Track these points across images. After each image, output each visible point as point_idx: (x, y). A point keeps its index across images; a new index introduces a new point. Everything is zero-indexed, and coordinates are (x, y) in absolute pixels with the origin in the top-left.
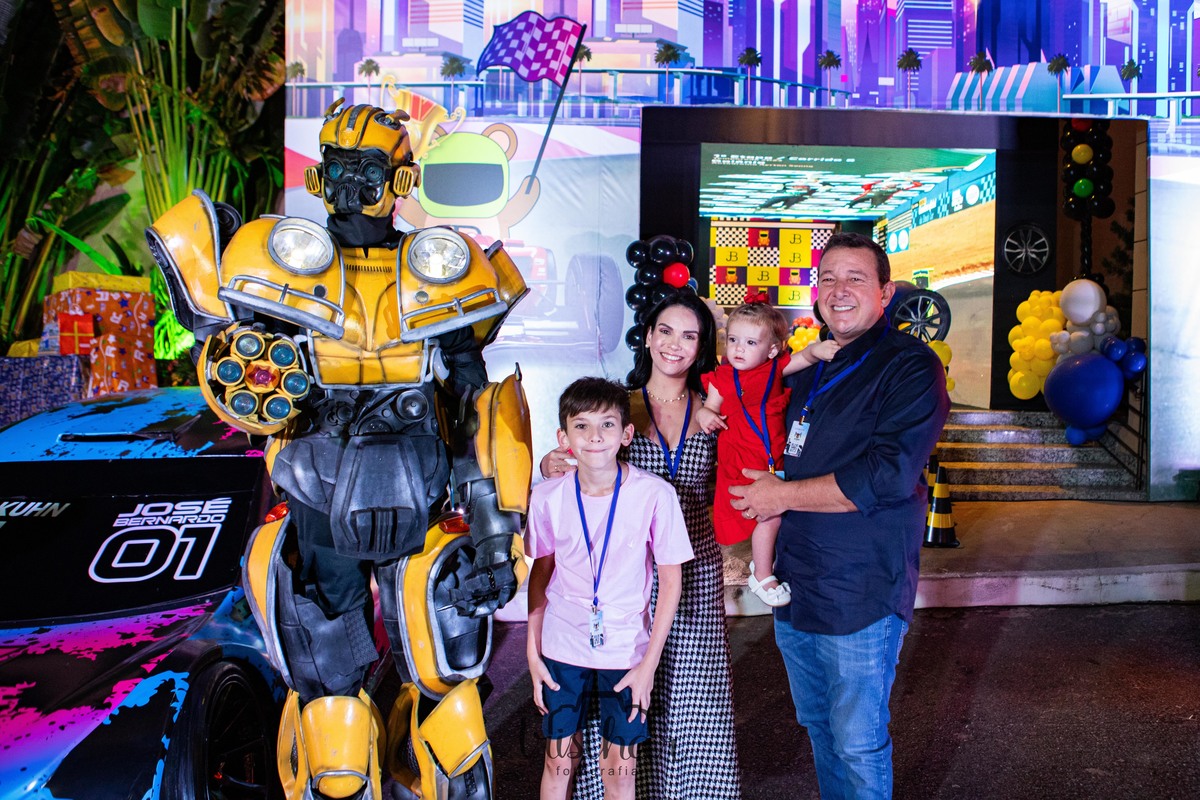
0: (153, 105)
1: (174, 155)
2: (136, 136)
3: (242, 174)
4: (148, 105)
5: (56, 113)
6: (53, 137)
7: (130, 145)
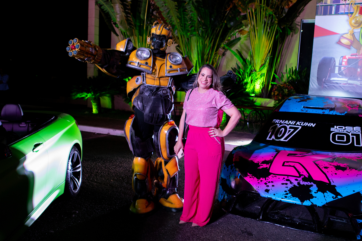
0: (255, 11)
1: (260, 26)
2: (249, 20)
3: (280, 31)
4: (254, 11)
5: (226, 15)
6: (226, 22)
7: (247, 23)
